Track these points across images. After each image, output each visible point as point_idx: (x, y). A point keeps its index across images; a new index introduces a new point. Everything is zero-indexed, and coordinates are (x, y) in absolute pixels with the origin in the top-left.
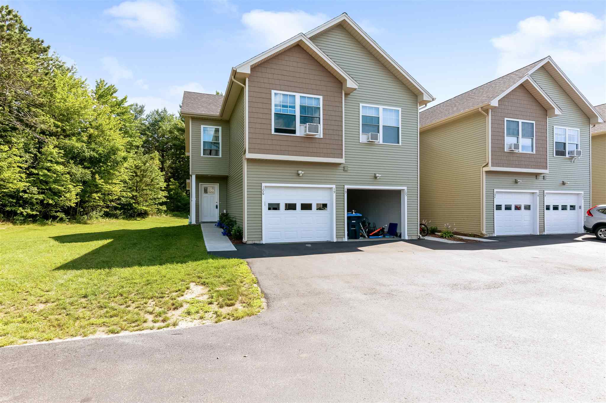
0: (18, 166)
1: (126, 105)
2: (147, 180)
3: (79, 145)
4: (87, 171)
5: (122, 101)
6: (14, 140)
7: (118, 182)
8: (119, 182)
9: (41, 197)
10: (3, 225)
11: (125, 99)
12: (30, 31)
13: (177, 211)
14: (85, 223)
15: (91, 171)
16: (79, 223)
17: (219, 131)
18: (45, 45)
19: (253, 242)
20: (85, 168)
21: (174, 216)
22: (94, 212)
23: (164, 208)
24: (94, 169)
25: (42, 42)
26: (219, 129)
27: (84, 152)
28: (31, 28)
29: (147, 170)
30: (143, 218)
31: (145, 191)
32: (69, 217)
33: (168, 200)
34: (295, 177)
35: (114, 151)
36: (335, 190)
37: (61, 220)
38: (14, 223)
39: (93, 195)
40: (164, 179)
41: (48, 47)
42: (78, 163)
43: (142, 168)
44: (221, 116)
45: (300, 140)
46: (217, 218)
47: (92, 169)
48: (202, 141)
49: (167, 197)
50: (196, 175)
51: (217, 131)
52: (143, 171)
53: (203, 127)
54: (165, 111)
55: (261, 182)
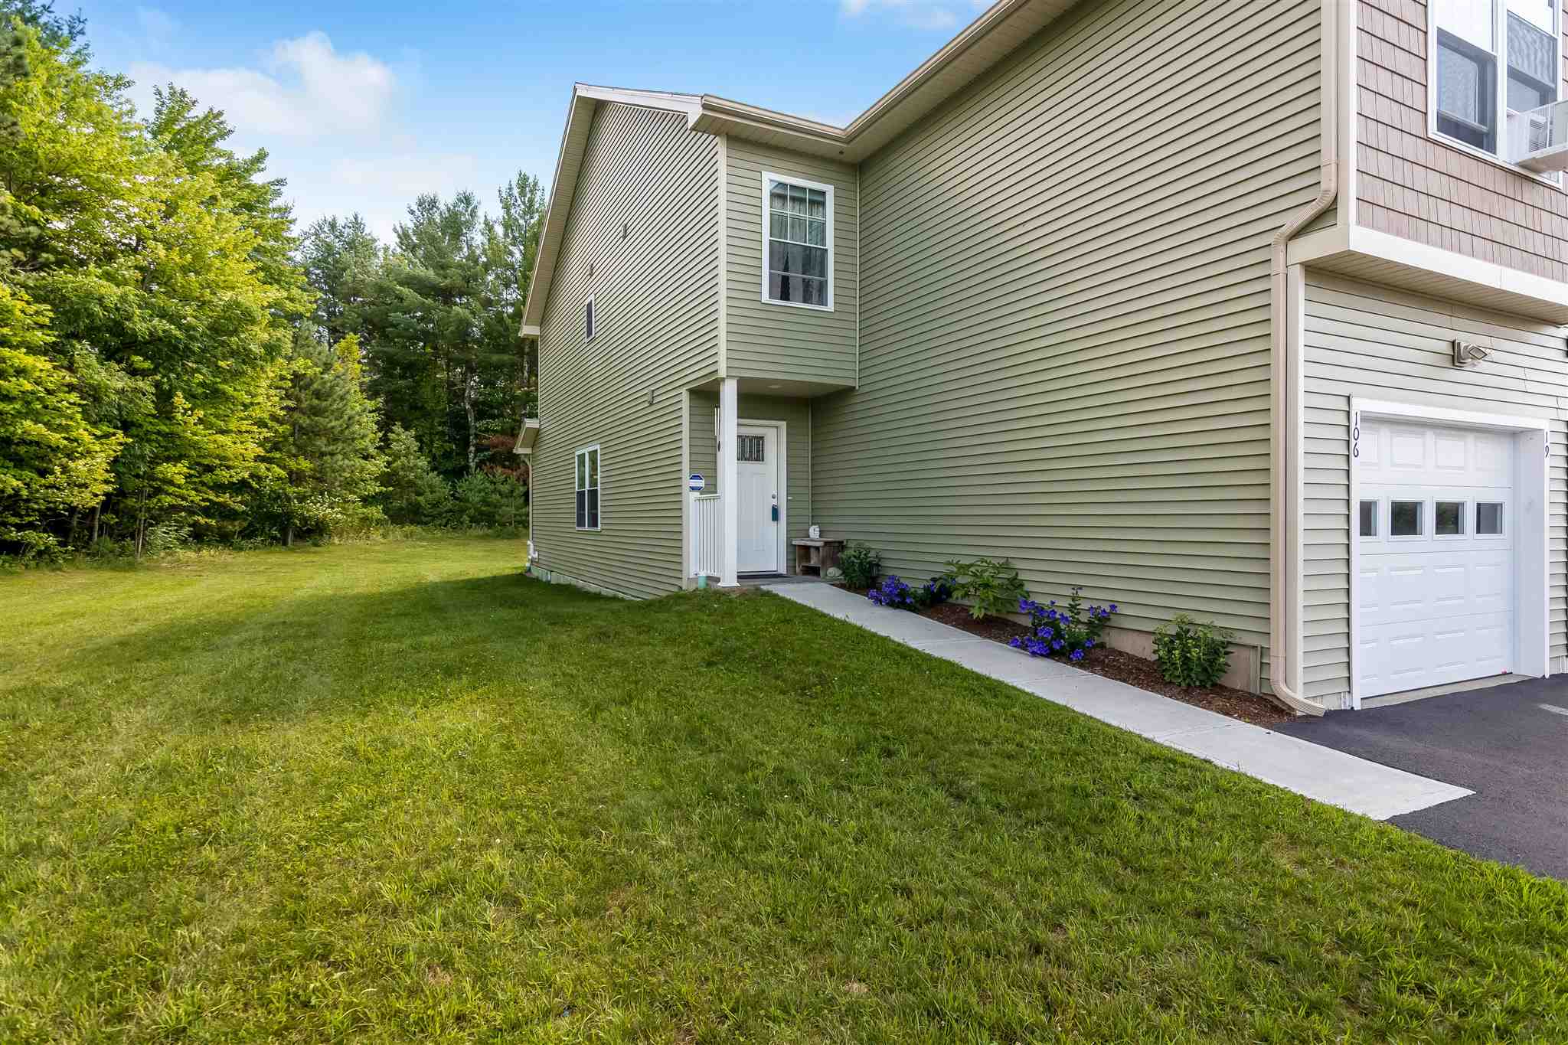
1: (258, 179)
2: (333, 424)
4: (141, 384)
5: (251, 165)
7: (245, 426)
8: (249, 428)
11: (261, 157)
13: (412, 522)
15: (157, 385)
17: (823, 204)
20: (133, 372)
22: (160, 530)
23: (376, 512)
26: (823, 194)
27: (129, 319)
29: (330, 394)
30: (317, 545)
31: (328, 457)
32: (72, 548)
33: (389, 489)
34: (1441, 373)
35: (236, 319)
37: (44, 556)
39: (160, 468)
40: (376, 423)
42: (109, 354)
43: (315, 386)
44: (851, 139)
45: (1502, 184)
46: (775, 560)
47: (158, 377)
48: (766, 238)
49: (385, 479)
50: (742, 382)
51: (817, 201)
52: (317, 394)
53: (769, 179)
54: (357, 224)
55: (1345, 389)
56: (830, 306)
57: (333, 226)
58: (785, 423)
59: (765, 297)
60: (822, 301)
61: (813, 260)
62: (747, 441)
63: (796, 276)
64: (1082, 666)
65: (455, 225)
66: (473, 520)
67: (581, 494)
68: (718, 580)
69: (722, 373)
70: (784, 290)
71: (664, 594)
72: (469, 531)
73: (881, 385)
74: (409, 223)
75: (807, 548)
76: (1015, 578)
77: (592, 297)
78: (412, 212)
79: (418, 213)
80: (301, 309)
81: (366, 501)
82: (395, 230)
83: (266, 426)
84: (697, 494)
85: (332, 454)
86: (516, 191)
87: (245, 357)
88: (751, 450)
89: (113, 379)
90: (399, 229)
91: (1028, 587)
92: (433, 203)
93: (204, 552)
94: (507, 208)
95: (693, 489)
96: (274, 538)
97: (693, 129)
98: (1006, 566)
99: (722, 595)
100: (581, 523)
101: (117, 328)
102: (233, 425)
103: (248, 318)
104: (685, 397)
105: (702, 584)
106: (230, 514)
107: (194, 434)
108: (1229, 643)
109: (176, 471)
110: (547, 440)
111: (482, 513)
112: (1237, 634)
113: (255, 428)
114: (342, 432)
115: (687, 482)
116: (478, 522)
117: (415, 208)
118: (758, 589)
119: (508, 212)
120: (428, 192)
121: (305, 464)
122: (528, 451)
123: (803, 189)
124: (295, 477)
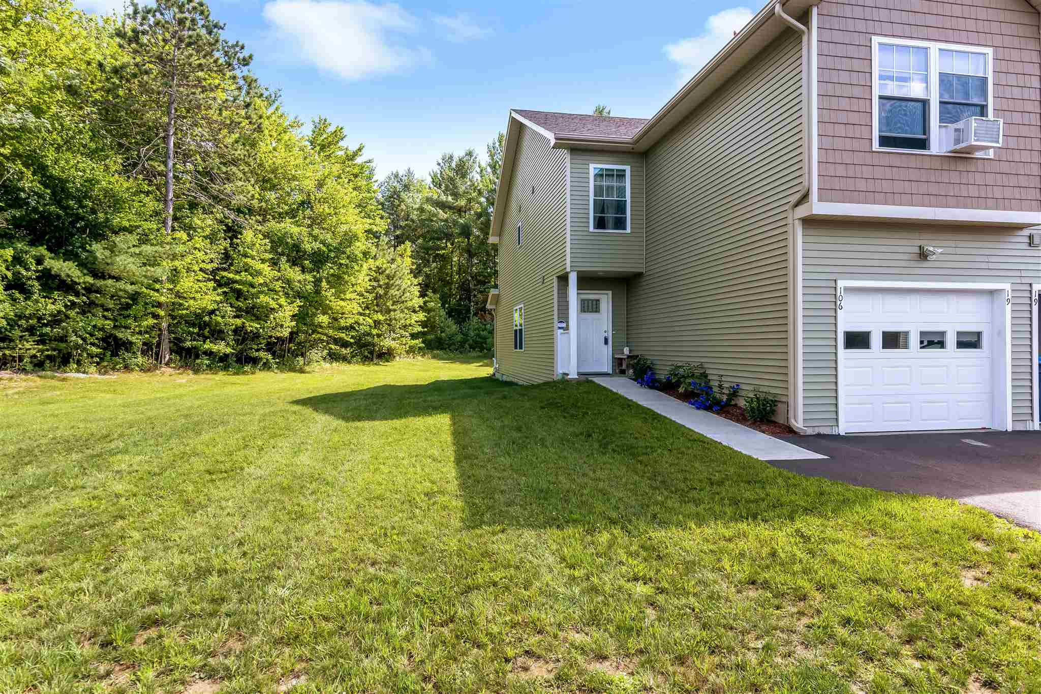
0: (201, 270)
1: (359, 160)
2: (396, 293)
3: (295, 230)
4: (307, 277)
5: (355, 154)
6: (197, 221)
7: (354, 296)
9: (239, 322)
10: (180, 374)
11: (360, 150)
12: (222, 29)
13: (438, 349)
14: (302, 371)
15: (314, 277)
16: (293, 370)
17: (624, 176)
18: (245, 54)
19: (817, 431)
20: (304, 271)
21: (434, 357)
22: (314, 352)
23: (418, 342)
24: (318, 272)
25: (242, 48)
26: (624, 171)
27: (302, 243)
28: (225, 25)
29: (394, 276)
30: (388, 361)
31: (391, 312)
32: (277, 360)
33: (426, 329)
34: (913, 264)
35: (350, 238)
36: (1010, 297)
37: (267, 366)
38: (196, 371)
39: (316, 318)
40: (419, 291)
41: (251, 57)
42: (294, 263)
43: (387, 272)
44: (637, 141)
45: (937, 164)
46: (606, 366)
47: (315, 274)
48: (592, 198)
49: (424, 324)
50: (578, 272)
51: (621, 175)
52: (388, 277)
53: (593, 168)
54: (409, 173)
55: (833, 277)
56: (628, 230)
57: (396, 176)
58: (610, 293)
59: (591, 229)
60: (625, 229)
61: (620, 207)
62: (586, 302)
63: (610, 215)
64: (718, 414)
65: (462, 169)
66: (471, 347)
67: (516, 331)
68: (567, 375)
69: (568, 270)
70: (601, 223)
71: (541, 382)
72: (469, 354)
73: (658, 270)
74: (437, 169)
75: (621, 359)
76: (704, 373)
77: (520, 224)
78: (439, 164)
79: (442, 164)
80: (380, 229)
81: (414, 336)
82: (430, 175)
83: (363, 295)
84: (562, 331)
85: (395, 310)
86: (497, 144)
87: (353, 259)
88: (588, 307)
89: (294, 274)
90: (432, 173)
91: (710, 377)
92: (451, 157)
93: (334, 364)
94: (492, 156)
95: (560, 328)
96: (367, 357)
97: (553, 148)
98: (701, 366)
99: (568, 382)
100: (516, 348)
101: (296, 247)
102: (348, 296)
103: (355, 237)
104: (555, 280)
105: (560, 377)
106: (345, 344)
107: (330, 301)
108: (776, 401)
109: (323, 319)
110: (504, 301)
111: (476, 342)
112: (779, 396)
113: (358, 297)
114: (400, 297)
115: (557, 324)
116: (474, 349)
117: (440, 161)
118: (587, 379)
119: (493, 159)
120: (448, 152)
121: (380, 317)
122: (493, 307)
123: (613, 170)
124: (377, 323)
